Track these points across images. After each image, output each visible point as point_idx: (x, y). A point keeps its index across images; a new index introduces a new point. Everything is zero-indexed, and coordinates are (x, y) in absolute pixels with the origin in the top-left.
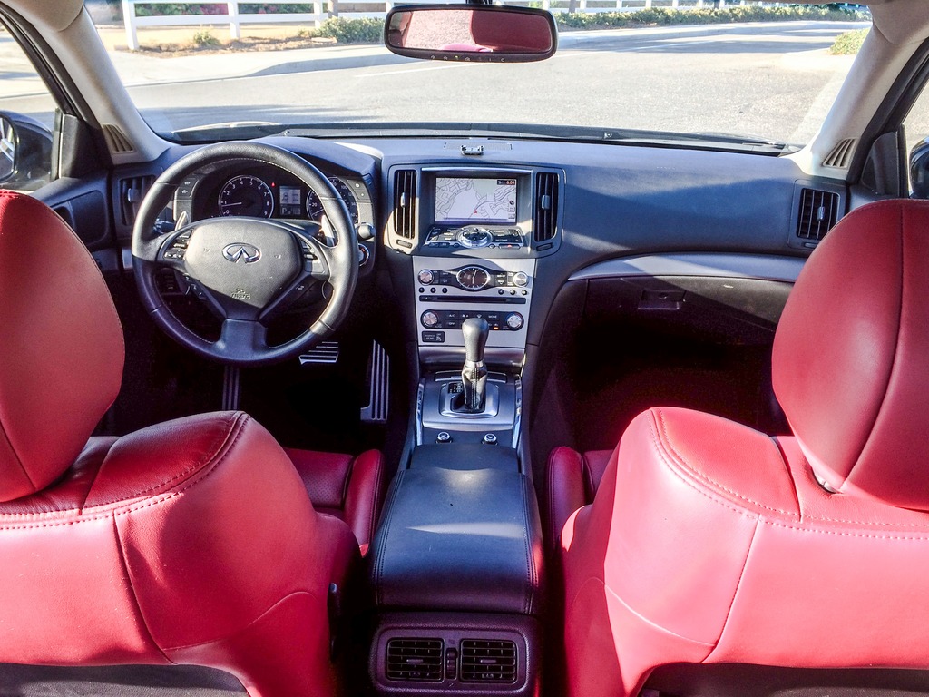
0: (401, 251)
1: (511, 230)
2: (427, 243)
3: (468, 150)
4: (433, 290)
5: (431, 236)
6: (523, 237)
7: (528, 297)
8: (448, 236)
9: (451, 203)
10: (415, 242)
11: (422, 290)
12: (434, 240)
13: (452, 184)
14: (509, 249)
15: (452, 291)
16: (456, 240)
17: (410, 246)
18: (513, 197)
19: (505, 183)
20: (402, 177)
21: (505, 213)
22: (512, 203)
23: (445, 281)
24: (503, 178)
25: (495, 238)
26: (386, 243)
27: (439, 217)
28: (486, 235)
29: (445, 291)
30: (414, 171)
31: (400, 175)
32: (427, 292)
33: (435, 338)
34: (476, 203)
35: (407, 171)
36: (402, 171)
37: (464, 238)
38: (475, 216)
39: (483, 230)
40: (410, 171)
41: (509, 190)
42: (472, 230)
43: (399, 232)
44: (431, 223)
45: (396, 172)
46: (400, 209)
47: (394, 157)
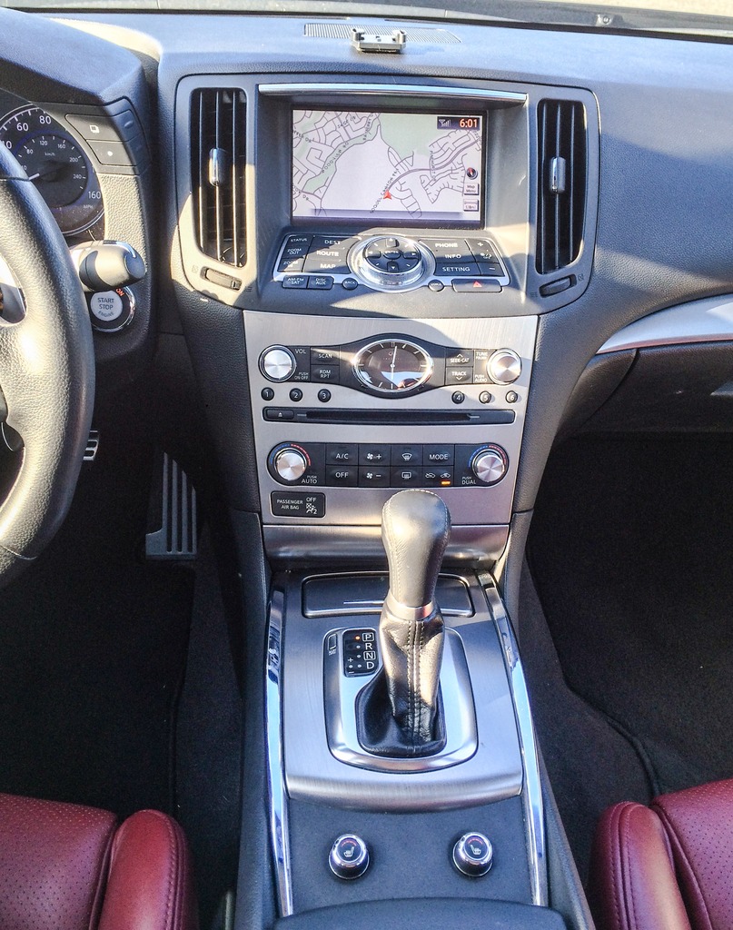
0: (213, 298)
1: (474, 242)
2: (278, 277)
3: (370, 39)
4: (296, 395)
5: (288, 258)
6: (505, 260)
7: (519, 409)
8: (325, 259)
9: (329, 172)
10: (248, 274)
11: (268, 395)
12: (294, 268)
13: (330, 127)
14: (476, 293)
15: (344, 398)
16: (345, 269)
17: (236, 285)
18: (474, 159)
19: (455, 123)
20: (209, 106)
21: (457, 200)
22: (471, 173)
23: (324, 373)
24: (452, 111)
25: (442, 264)
26: (177, 275)
27: (303, 208)
28: (418, 256)
29: (325, 396)
30: (238, 91)
31: (204, 100)
32: (282, 399)
33: (303, 507)
34: (388, 172)
35: (222, 91)
36: (209, 93)
37: (366, 265)
38: (386, 205)
39: (409, 243)
40: (230, 91)
41: (466, 143)
42: (384, 242)
43: (208, 250)
44: (285, 222)
45: (195, 94)
46: (209, 190)
47: (188, 55)
